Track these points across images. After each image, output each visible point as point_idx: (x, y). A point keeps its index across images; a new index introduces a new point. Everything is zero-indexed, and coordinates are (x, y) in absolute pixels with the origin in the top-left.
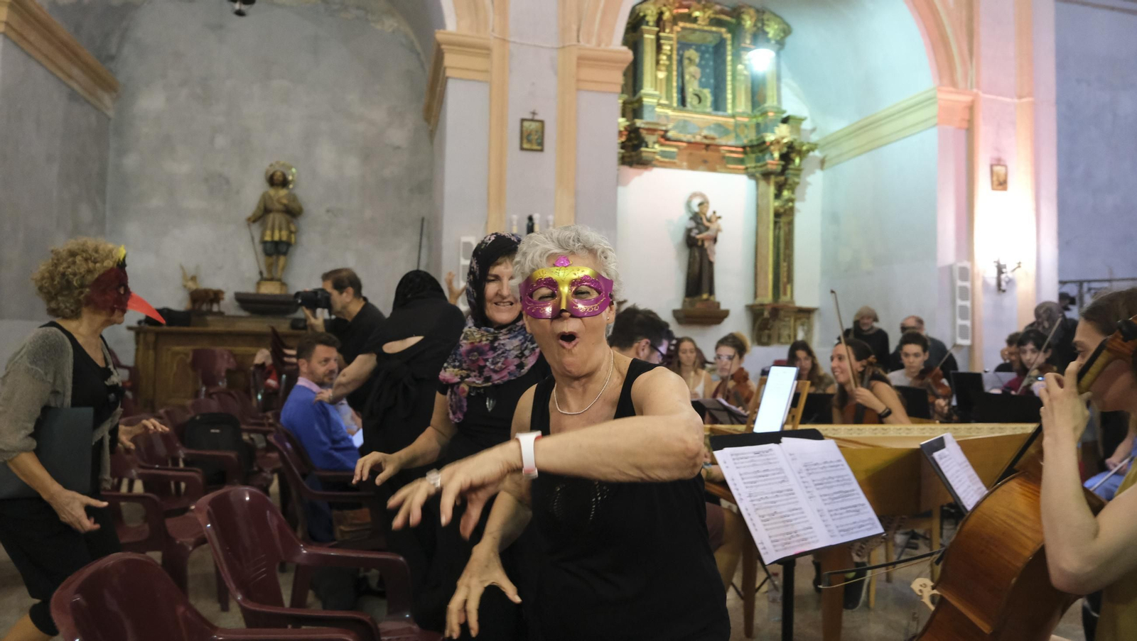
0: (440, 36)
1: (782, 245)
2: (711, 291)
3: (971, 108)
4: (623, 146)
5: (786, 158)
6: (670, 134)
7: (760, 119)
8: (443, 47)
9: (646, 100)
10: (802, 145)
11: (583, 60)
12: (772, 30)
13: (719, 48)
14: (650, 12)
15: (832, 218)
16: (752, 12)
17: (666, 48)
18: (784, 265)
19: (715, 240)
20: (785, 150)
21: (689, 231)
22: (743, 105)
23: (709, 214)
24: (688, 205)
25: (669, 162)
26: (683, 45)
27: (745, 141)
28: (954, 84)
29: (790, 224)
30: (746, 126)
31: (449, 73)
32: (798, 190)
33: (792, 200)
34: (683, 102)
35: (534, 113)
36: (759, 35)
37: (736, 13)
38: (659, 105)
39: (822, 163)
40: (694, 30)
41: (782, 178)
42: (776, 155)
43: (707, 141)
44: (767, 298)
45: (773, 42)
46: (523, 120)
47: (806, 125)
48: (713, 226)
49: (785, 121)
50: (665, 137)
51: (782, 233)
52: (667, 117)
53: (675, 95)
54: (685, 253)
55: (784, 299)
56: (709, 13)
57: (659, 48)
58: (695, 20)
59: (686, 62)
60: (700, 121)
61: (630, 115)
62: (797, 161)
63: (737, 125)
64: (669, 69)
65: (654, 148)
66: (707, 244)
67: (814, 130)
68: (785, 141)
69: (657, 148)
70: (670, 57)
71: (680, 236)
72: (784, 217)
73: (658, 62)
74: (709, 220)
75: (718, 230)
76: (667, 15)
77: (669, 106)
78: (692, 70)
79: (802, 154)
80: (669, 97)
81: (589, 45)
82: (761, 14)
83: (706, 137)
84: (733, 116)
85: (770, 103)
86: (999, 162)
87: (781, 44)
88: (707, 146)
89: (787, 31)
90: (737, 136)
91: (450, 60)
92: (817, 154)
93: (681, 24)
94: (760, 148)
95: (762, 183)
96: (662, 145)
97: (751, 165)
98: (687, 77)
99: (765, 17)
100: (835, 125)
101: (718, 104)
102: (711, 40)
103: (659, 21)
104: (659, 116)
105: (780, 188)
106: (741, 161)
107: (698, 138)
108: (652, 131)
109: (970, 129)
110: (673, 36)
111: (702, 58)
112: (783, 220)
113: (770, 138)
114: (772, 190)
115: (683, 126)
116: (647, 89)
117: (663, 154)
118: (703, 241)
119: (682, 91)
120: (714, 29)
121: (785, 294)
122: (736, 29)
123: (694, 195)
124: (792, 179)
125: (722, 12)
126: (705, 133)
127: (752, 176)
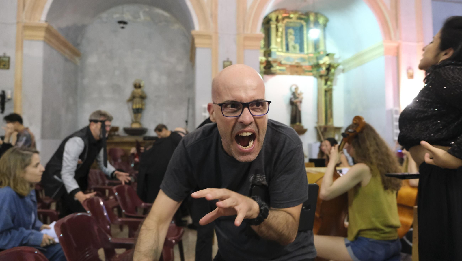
0: (193, 32)
1: (328, 103)
2: (300, 121)
3: (398, 48)
4: (265, 68)
5: (328, 69)
6: (283, 62)
7: (318, 55)
8: (195, 37)
9: (273, 50)
10: (334, 64)
11: (246, 38)
12: (321, 21)
13: (301, 28)
14: (273, 17)
15: (348, 92)
16: (313, 14)
17: (280, 29)
18: (329, 111)
19: (301, 102)
20: (327, 67)
21: (291, 99)
22: (311, 50)
23: (299, 92)
24: (291, 89)
25: (282, 73)
26: (287, 28)
27: (312, 63)
28: (390, 39)
29: (331, 95)
30: (312, 58)
31: (197, 45)
32: (334, 81)
33: (331, 85)
34: (288, 49)
35: (228, 59)
36: (316, 23)
37: (307, 14)
38: (278, 51)
39: (343, 71)
40: (291, 22)
41: (327, 78)
42: (324, 68)
43: (297, 65)
44: (323, 124)
45: (322, 26)
46: (224, 62)
47: (336, 56)
48: (300, 97)
49: (328, 55)
50: (280, 64)
51: (328, 99)
52: (281, 56)
53: (284, 47)
54: (290, 108)
55: (329, 124)
56: (297, 15)
57: (277, 30)
58: (291, 18)
59: (289, 34)
60: (294, 57)
61: (267, 55)
62: (333, 70)
63: (309, 58)
64: (282, 37)
65: (276, 68)
66: (298, 104)
67: (339, 58)
68: (328, 63)
69: (278, 68)
70: (282, 33)
71: (288, 101)
72: (328, 93)
73: (277, 35)
74: (299, 95)
75: (302, 98)
76: (280, 17)
77: (282, 52)
78: (291, 38)
79: (335, 68)
80: (282, 48)
81: (248, 32)
82: (317, 14)
83: (297, 63)
84: (308, 54)
85: (322, 48)
86: (410, 68)
87: (325, 26)
88: (297, 66)
89: (327, 20)
90: (309, 62)
91: (197, 41)
92: (341, 67)
93: (286, 20)
94: (317, 66)
95: (320, 80)
96: (280, 66)
97: (315, 72)
98: (289, 40)
99: (319, 16)
100: (347, 56)
101: (301, 50)
102: (298, 26)
103: (277, 20)
104: (278, 56)
105: (326, 81)
106: (311, 71)
107: (294, 63)
108: (275, 62)
109: (397, 56)
110: (283, 25)
111: (295, 32)
112: (328, 94)
113: (321, 62)
114: (323, 82)
115: (288, 59)
116: (273, 46)
117: (280, 70)
118: (296, 103)
119: (287, 45)
120: (299, 21)
121: (330, 121)
122: (307, 21)
123: (292, 85)
124: (331, 78)
125: (302, 14)
126: (297, 61)
127: (315, 77)
